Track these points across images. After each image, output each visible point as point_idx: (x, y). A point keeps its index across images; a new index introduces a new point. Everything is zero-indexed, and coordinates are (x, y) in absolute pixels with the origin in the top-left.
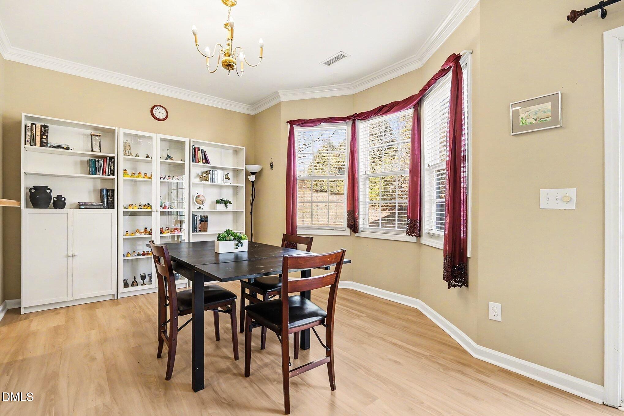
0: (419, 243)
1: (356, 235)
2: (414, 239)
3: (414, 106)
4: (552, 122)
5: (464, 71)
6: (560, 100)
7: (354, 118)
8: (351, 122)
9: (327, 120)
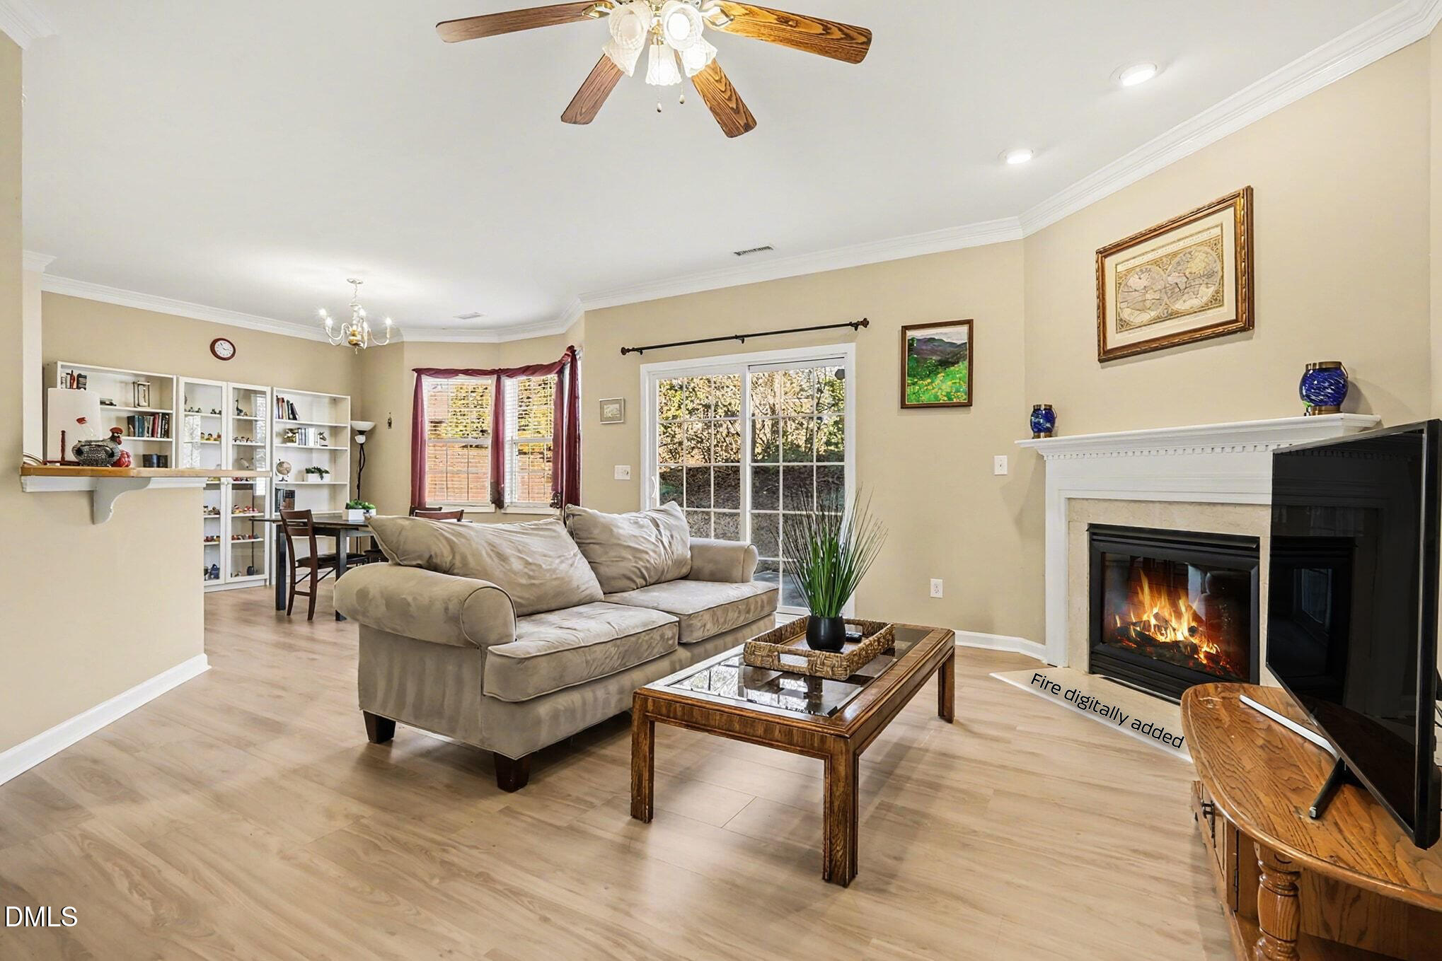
1: (501, 512)
3: (557, 373)
4: (619, 419)
5: (579, 363)
6: (623, 403)
7: (500, 373)
8: (495, 377)
9: (467, 372)
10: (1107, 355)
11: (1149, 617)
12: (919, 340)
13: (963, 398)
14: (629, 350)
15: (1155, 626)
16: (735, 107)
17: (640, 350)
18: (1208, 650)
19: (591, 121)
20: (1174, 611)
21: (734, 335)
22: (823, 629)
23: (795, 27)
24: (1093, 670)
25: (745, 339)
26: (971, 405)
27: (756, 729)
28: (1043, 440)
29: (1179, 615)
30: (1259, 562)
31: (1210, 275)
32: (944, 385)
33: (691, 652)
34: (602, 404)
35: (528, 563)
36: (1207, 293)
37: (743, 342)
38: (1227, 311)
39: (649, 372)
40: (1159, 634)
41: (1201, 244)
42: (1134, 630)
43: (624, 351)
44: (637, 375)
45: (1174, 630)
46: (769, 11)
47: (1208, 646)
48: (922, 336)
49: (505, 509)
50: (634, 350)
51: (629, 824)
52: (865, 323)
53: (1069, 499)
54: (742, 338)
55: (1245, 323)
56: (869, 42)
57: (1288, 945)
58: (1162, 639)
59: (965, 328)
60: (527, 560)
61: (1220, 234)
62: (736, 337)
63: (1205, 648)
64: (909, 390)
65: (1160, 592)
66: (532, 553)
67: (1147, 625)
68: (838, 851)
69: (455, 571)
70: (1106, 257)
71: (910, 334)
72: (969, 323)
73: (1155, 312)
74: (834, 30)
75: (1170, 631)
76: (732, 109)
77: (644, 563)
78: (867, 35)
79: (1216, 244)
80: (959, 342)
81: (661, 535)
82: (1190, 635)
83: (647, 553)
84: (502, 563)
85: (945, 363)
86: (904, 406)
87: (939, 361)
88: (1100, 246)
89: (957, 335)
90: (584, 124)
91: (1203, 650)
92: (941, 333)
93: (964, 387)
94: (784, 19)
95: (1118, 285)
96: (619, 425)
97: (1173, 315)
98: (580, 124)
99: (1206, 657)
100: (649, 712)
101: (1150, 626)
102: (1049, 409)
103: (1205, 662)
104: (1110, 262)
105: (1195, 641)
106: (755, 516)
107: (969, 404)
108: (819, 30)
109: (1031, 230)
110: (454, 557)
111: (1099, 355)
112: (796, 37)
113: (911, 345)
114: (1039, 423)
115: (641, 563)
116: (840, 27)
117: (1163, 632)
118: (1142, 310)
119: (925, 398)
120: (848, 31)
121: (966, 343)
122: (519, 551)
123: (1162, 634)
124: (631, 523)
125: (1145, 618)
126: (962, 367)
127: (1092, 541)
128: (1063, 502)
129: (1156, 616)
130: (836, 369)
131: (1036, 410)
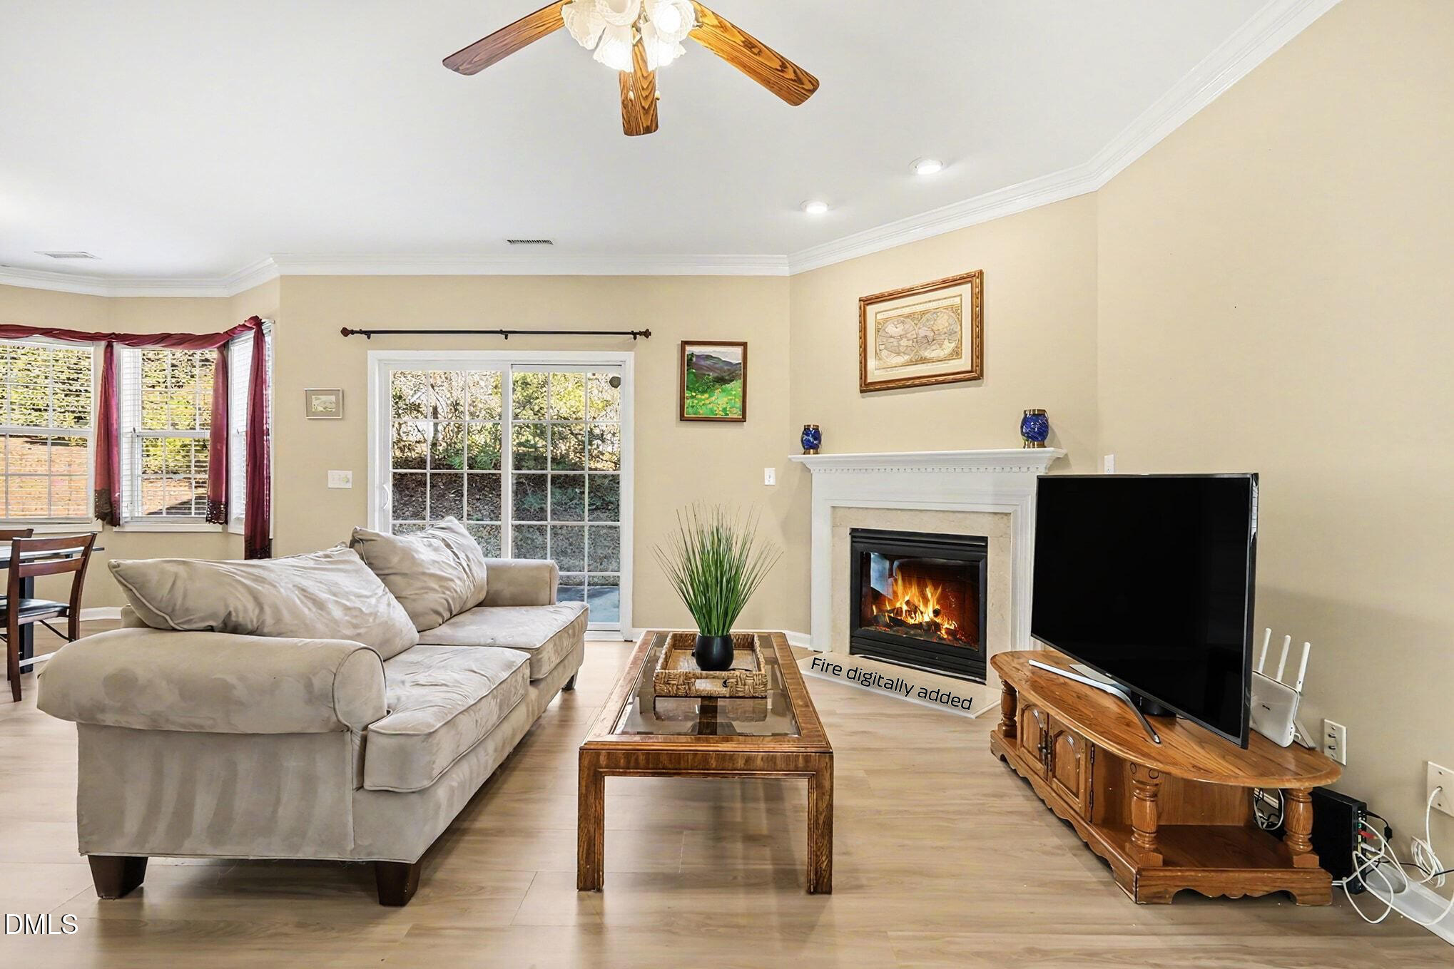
0: (225, 532)
1: (114, 530)
2: (218, 528)
3: (218, 348)
4: (336, 413)
5: (268, 339)
6: (341, 395)
7: (110, 340)
8: (103, 344)
9: (48, 332)
10: (867, 387)
11: (901, 604)
12: (698, 357)
13: (738, 415)
14: (353, 332)
15: (906, 611)
16: (646, 108)
17: (368, 334)
18: (948, 626)
19: (475, 73)
20: (922, 598)
21: (499, 330)
22: (716, 648)
23: (756, 55)
24: (852, 653)
25: (509, 335)
26: (745, 421)
27: (735, 762)
28: (811, 455)
29: (926, 601)
30: (987, 556)
31: (952, 333)
32: (721, 400)
33: (538, 689)
34: (309, 394)
35: (347, 609)
36: (949, 347)
37: (506, 338)
38: (964, 363)
39: (379, 360)
40: (909, 618)
41: (946, 308)
42: (889, 616)
43: (346, 332)
44: (365, 363)
45: (922, 613)
46: (740, 32)
47: (948, 623)
48: (700, 352)
49: (123, 526)
50: (361, 332)
51: (580, 899)
52: (647, 334)
53: (833, 507)
54: (506, 334)
55: (976, 374)
56: (812, 91)
57: (1151, 835)
58: (911, 621)
59: (739, 350)
60: (346, 605)
61: (959, 302)
62: (501, 332)
63: (946, 626)
64: (688, 402)
65: (911, 580)
66: (347, 595)
67: (899, 611)
68: (823, 862)
69: (266, 630)
70: (868, 304)
71: (689, 349)
72: (744, 345)
73: (908, 357)
74: (790, 71)
75: (918, 614)
76: (644, 108)
77: (452, 592)
78: (815, 85)
79: (957, 310)
80: (735, 362)
81: (458, 558)
82: (935, 616)
83: (452, 580)
84: (320, 612)
85: (721, 381)
86: (682, 418)
87: (717, 378)
88: (864, 294)
89: (734, 355)
90: (464, 74)
91: (944, 627)
92: (719, 352)
93: (739, 404)
94: (750, 44)
95: (878, 330)
96: (337, 422)
97: (923, 360)
98: (461, 73)
99: (946, 632)
100: (602, 768)
101: (902, 611)
102: (816, 429)
103: (945, 637)
104: (871, 310)
105: (938, 620)
106: (517, 528)
107: (743, 419)
108: (777, 65)
109: (798, 270)
110: (262, 609)
111: (861, 386)
112: (753, 65)
113: (690, 360)
114: (809, 441)
115: (448, 593)
116: (796, 70)
117: (913, 615)
118: (898, 354)
119: (703, 412)
120: (801, 76)
121: (740, 363)
122: (335, 595)
123: (912, 618)
124: (425, 545)
125: (898, 605)
126: (736, 386)
127: (852, 542)
128: (830, 510)
129: (908, 603)
130: (611, 376)
131: (807, 430)
